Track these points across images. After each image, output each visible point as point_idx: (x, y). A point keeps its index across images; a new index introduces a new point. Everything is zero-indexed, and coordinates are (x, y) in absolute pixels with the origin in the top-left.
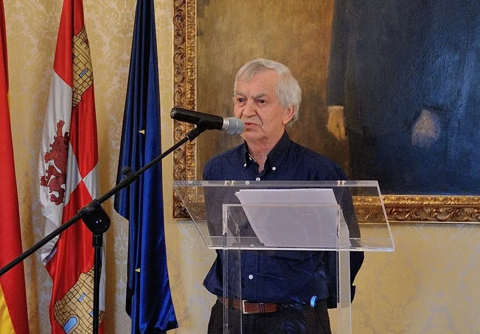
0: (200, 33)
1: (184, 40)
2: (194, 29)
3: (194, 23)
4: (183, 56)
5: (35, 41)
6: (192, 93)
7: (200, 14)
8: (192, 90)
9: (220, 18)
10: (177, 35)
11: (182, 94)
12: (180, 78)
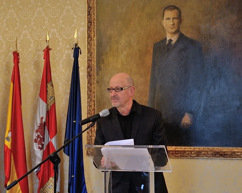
0: (98, 82)
1: (91, 85)
2: (95, 80)
3: (95, 78)
4: (91, 91)
5: (32, 85)
6: (94, 106)
7: (98, 74)
8: (94, 104)
9: (106, 76)
10: (89, 83)
11: (90, 106)
12: (90, 100)
